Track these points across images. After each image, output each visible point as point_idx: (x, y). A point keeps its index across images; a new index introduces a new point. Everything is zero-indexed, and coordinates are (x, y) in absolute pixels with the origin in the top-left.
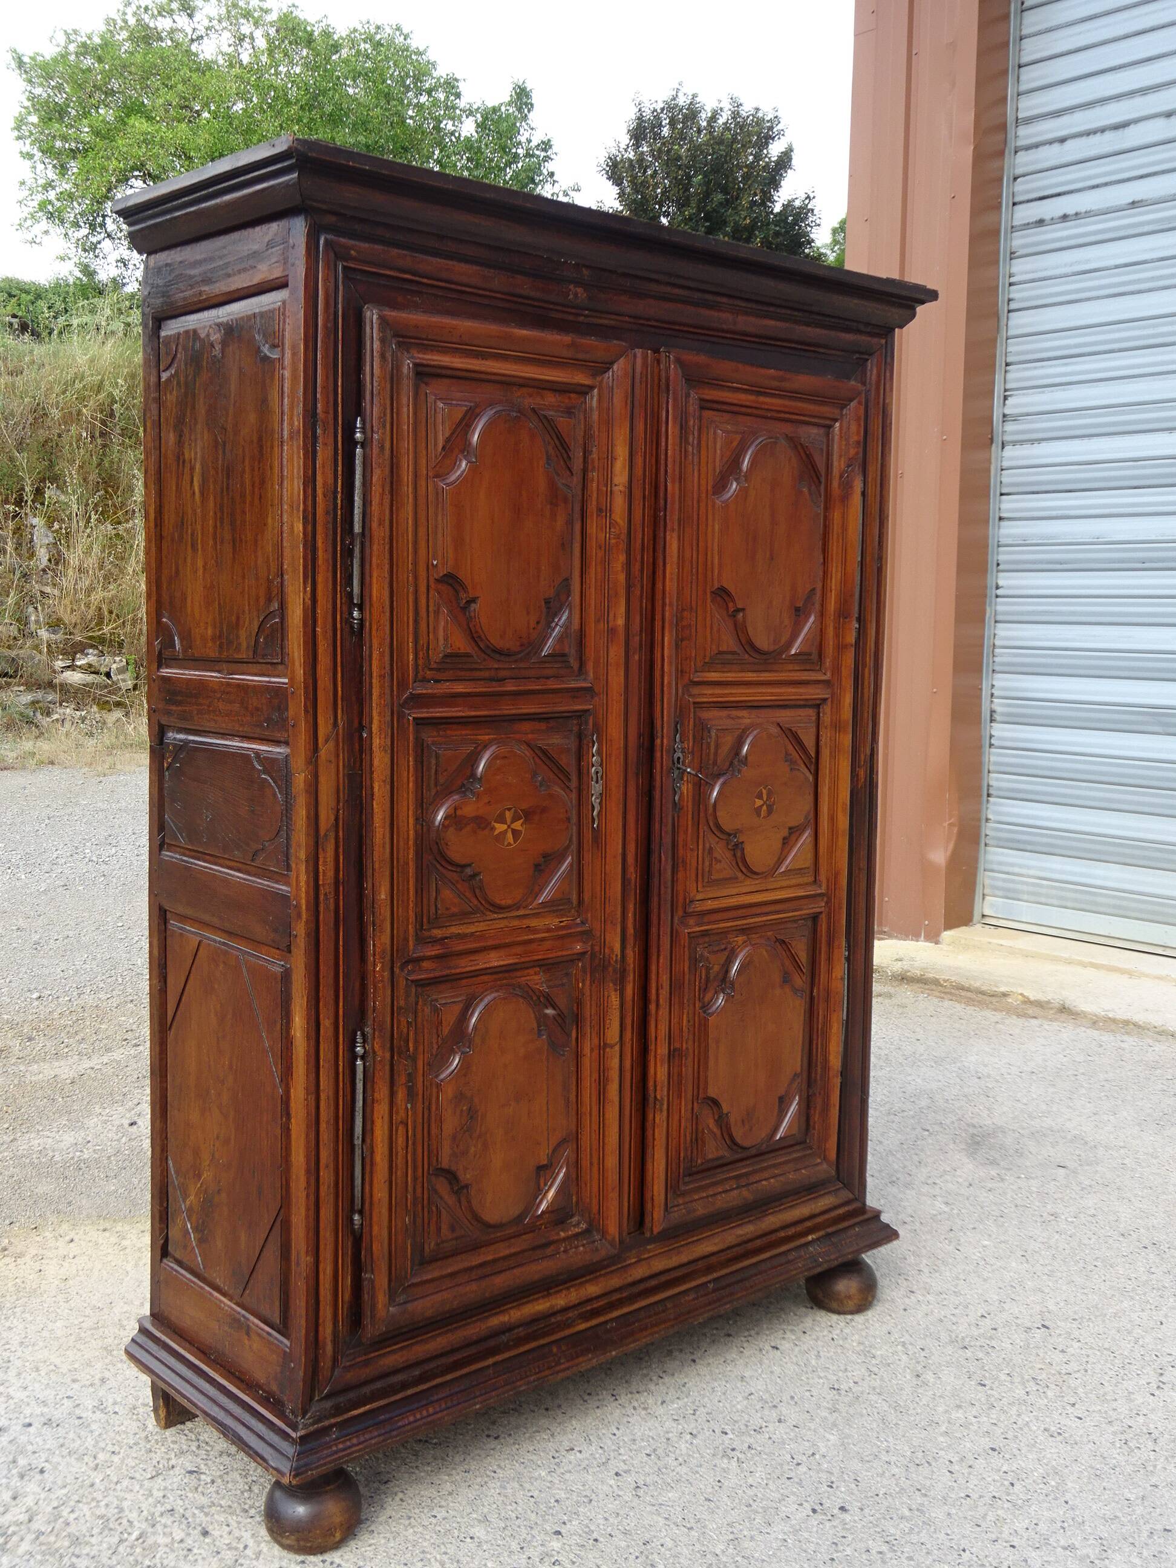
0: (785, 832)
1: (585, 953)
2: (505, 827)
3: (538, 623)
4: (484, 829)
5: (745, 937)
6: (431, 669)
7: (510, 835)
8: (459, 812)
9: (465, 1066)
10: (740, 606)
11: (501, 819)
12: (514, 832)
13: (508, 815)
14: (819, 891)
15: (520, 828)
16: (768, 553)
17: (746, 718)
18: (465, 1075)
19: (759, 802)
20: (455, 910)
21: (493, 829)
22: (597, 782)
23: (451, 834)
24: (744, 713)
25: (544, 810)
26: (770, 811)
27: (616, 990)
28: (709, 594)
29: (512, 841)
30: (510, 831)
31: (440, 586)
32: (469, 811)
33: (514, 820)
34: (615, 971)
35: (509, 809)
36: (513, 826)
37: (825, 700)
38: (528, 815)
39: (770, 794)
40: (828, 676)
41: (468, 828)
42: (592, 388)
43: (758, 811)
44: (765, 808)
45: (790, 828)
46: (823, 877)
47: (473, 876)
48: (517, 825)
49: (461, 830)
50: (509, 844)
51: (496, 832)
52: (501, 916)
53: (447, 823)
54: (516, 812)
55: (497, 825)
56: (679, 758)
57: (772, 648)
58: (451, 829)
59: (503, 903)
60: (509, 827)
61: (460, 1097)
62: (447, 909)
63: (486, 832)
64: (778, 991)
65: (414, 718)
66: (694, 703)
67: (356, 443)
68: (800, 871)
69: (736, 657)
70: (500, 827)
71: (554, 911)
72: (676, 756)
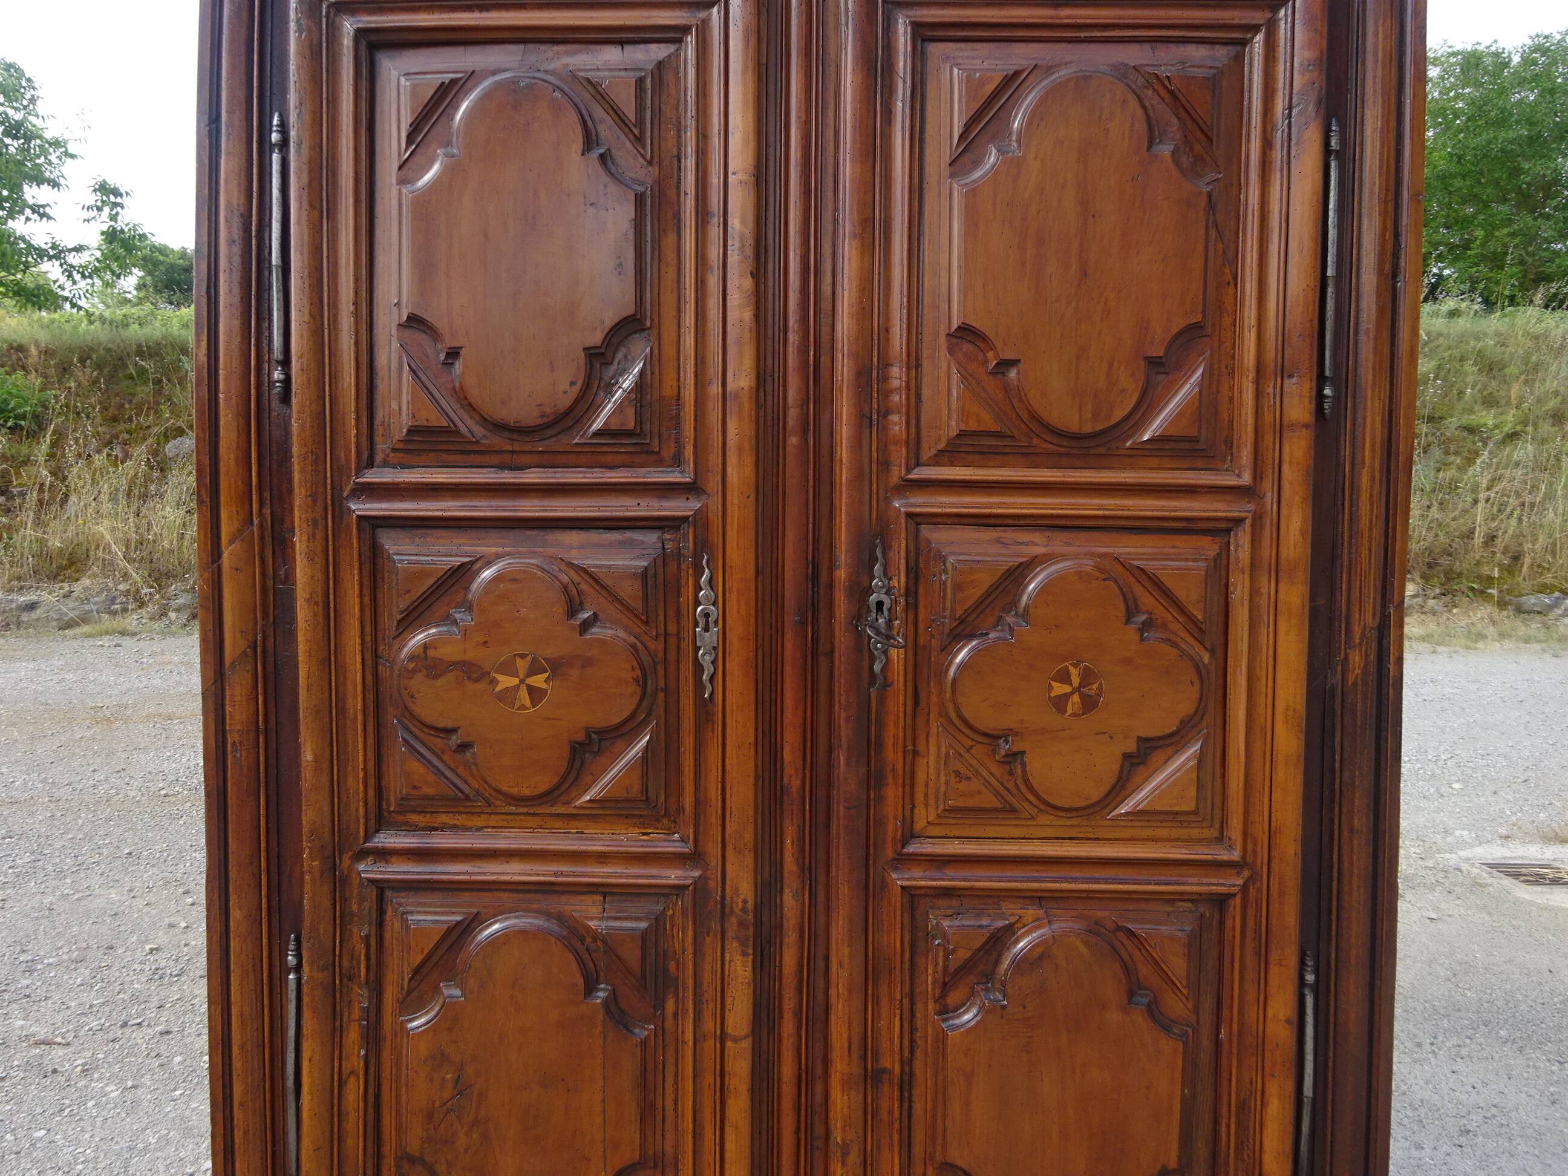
0: (1131, 746)
1: (685, 887)
2: (516, 681)
3: (572, 383)
4: (477, 681)
5: (1041, 913)
6: (394, 450)
7: (524, 696)
8: (431, 653)
9: (449, 1018)
10: (1008, 355)
11: (508, 669)
12: (531, 689)
13: (522, 665)
14: (1225, 857)
15: (544, 686)
16: (1074, 268)
17: (1036, 544)
18: (450, 1029)
19: (1059, 689)
20: (430, 791)
21: (494, 682)
22: (706, 629)
23: (419, 683)
24: (1037, 537)
25: (588, 662)
26: (1089, 704)
27: (744, 954)
28: (942, 340)
29: (528, 703)
30: (524, 688)
31: (408, 333)
32: (449, 652)
33: (531, 672)
34: (742, 924)
35: (523, 656)
36: (530, 681)
37: (1240, 521)
38: (556, 667)
39: (1087, 676)
40: (1246, 479)
41: (450, 677)
42: (685, 29)
43: (1059, 703)
44: (1076, 698)
45: (1141, 740)
46: (1235, 832)
47: (464, 747)
48: (538, 681)
49: (436, 677)
50: (523, 707)
51: (498, 688)
52: (521, 810)
53: (411, 666)
54: (534, 661)
55: (499, 677)
56: (880, 605)
57: (1088, 428)
58: (419, 677)
59: (514, 791)
60: (522, 681)
61: (439, 1059)
62: (415, 788)
63: (481, 686)
64: (1114, 1017)
65: (359, 516)
66: (909, 515)
67: (272, 146)
68: (1173, 817)
69: (1008, 442)
70: (506, 681)
71: (627, 817)
72: (873, 598)
